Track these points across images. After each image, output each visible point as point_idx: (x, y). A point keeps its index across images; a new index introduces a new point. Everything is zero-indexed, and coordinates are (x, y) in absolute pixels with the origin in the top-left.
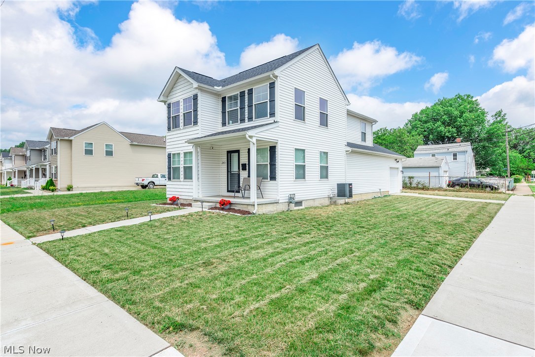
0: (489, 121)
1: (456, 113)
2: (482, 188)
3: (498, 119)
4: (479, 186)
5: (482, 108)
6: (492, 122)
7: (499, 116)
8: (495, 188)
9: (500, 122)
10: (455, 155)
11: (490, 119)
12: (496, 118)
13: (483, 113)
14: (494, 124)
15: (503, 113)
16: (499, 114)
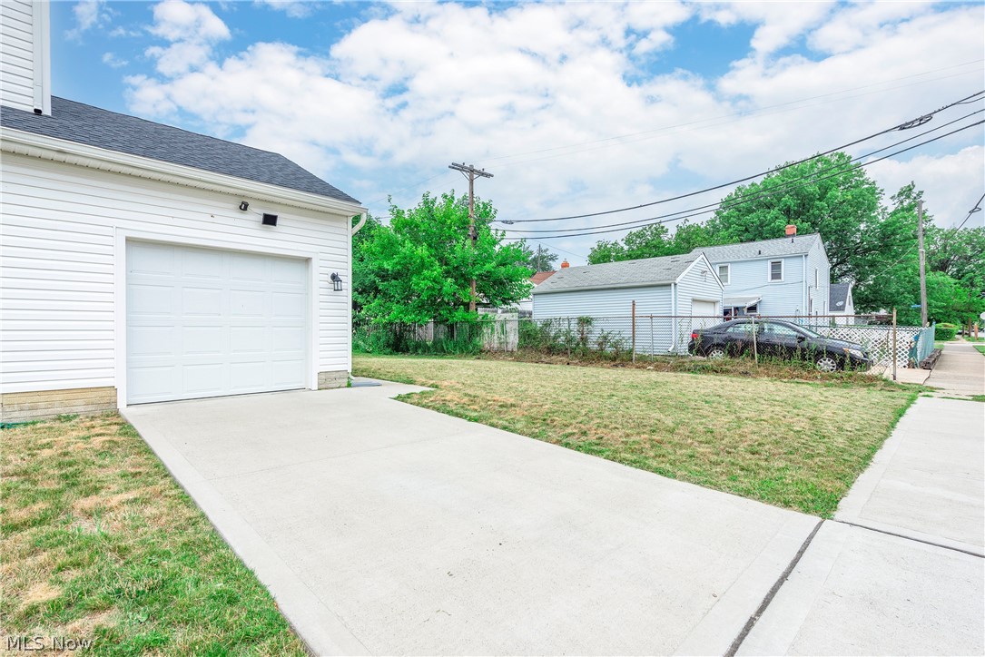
0: (886, 209)
1: (813, 189)
2: (804, 358)
3: (905, 204)
4: (791, 350)
5: (871, 180)
6: (891, 210)
7: (908, 197)
8: (853, 358)
9: (910, 209)
10: (776, 266)
11: (887, 204)
12: (902, 202)
13: (872, 191)
14: (895, 213)
15: (916, 190)
16: (907, 192)
